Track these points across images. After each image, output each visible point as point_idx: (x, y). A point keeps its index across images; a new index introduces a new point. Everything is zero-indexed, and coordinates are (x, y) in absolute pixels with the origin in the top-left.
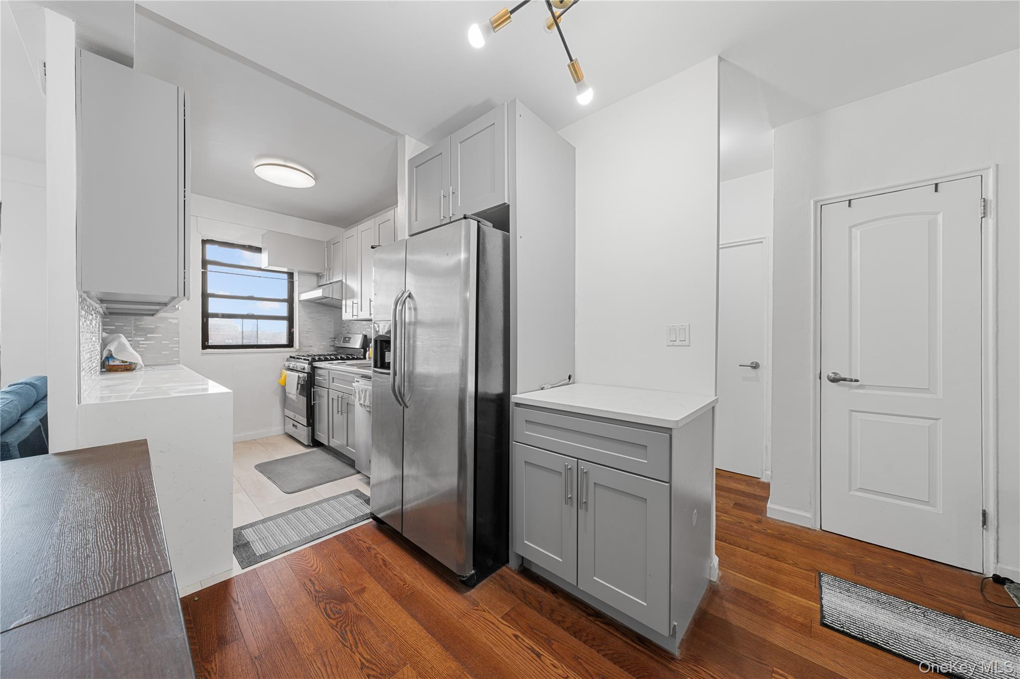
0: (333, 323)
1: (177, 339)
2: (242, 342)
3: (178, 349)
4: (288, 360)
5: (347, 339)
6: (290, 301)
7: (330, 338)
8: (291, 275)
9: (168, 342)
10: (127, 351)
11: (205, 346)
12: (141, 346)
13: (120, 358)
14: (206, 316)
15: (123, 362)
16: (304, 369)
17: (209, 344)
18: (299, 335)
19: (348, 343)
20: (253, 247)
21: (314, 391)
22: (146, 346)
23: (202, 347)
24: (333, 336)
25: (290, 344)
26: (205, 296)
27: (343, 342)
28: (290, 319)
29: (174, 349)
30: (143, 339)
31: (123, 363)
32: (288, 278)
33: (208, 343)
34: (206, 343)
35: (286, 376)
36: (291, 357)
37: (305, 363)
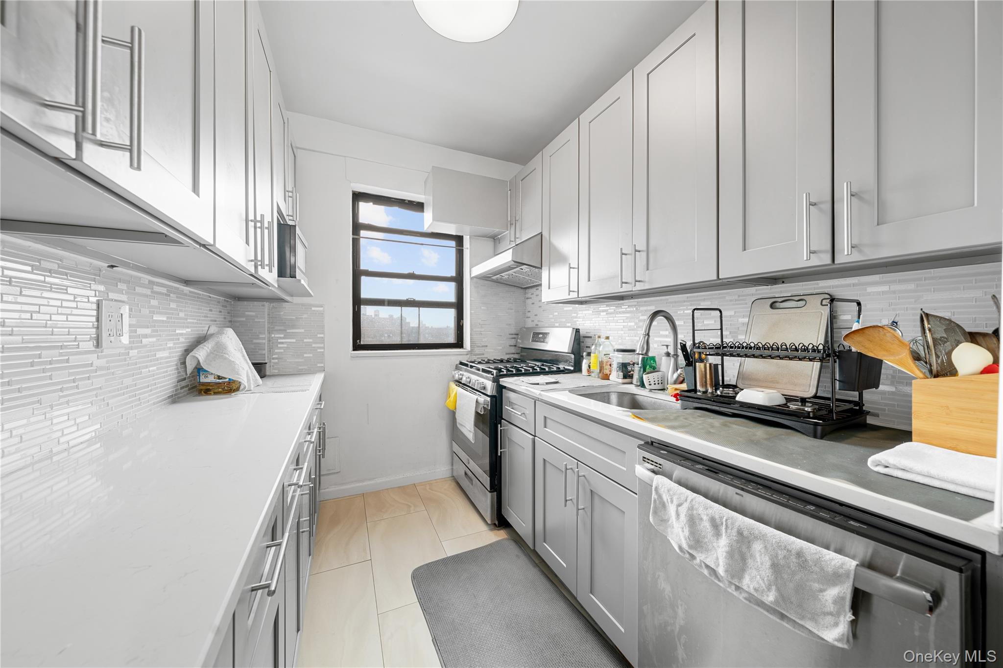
0: (513, 311)
1: (322, 336)
2: (402, 338)
3: (322, 350)
4: (457, 368)
5: (540, 336)
6: (458, 279)
7: (510, 334)
8: (459, 240)
9: (311, 340)
10: (226, 358)
11: (357, 347)
12: (279, 346)
13: (215, 370)
14: (358, 302)
15: (219, 377)
16: (484, 388)
17: (362, 343)
18: (471, 330)
19: (543, 342)
20: (414, 202)
21: (501, 430)
22: (285, 346)
23: (353, 347)
24: (513, 331)
25: (459, 343)
26: (357, 274)
27: (533, 341)
28: (459, 306)
29: (319, 350)
30: (282, 336)
31: (219, 379)
32: (456, 246)
33: (360, 342)
34: (358, 341)
35: (456, 394)
36: (461, 363)
37: (487, 378)
